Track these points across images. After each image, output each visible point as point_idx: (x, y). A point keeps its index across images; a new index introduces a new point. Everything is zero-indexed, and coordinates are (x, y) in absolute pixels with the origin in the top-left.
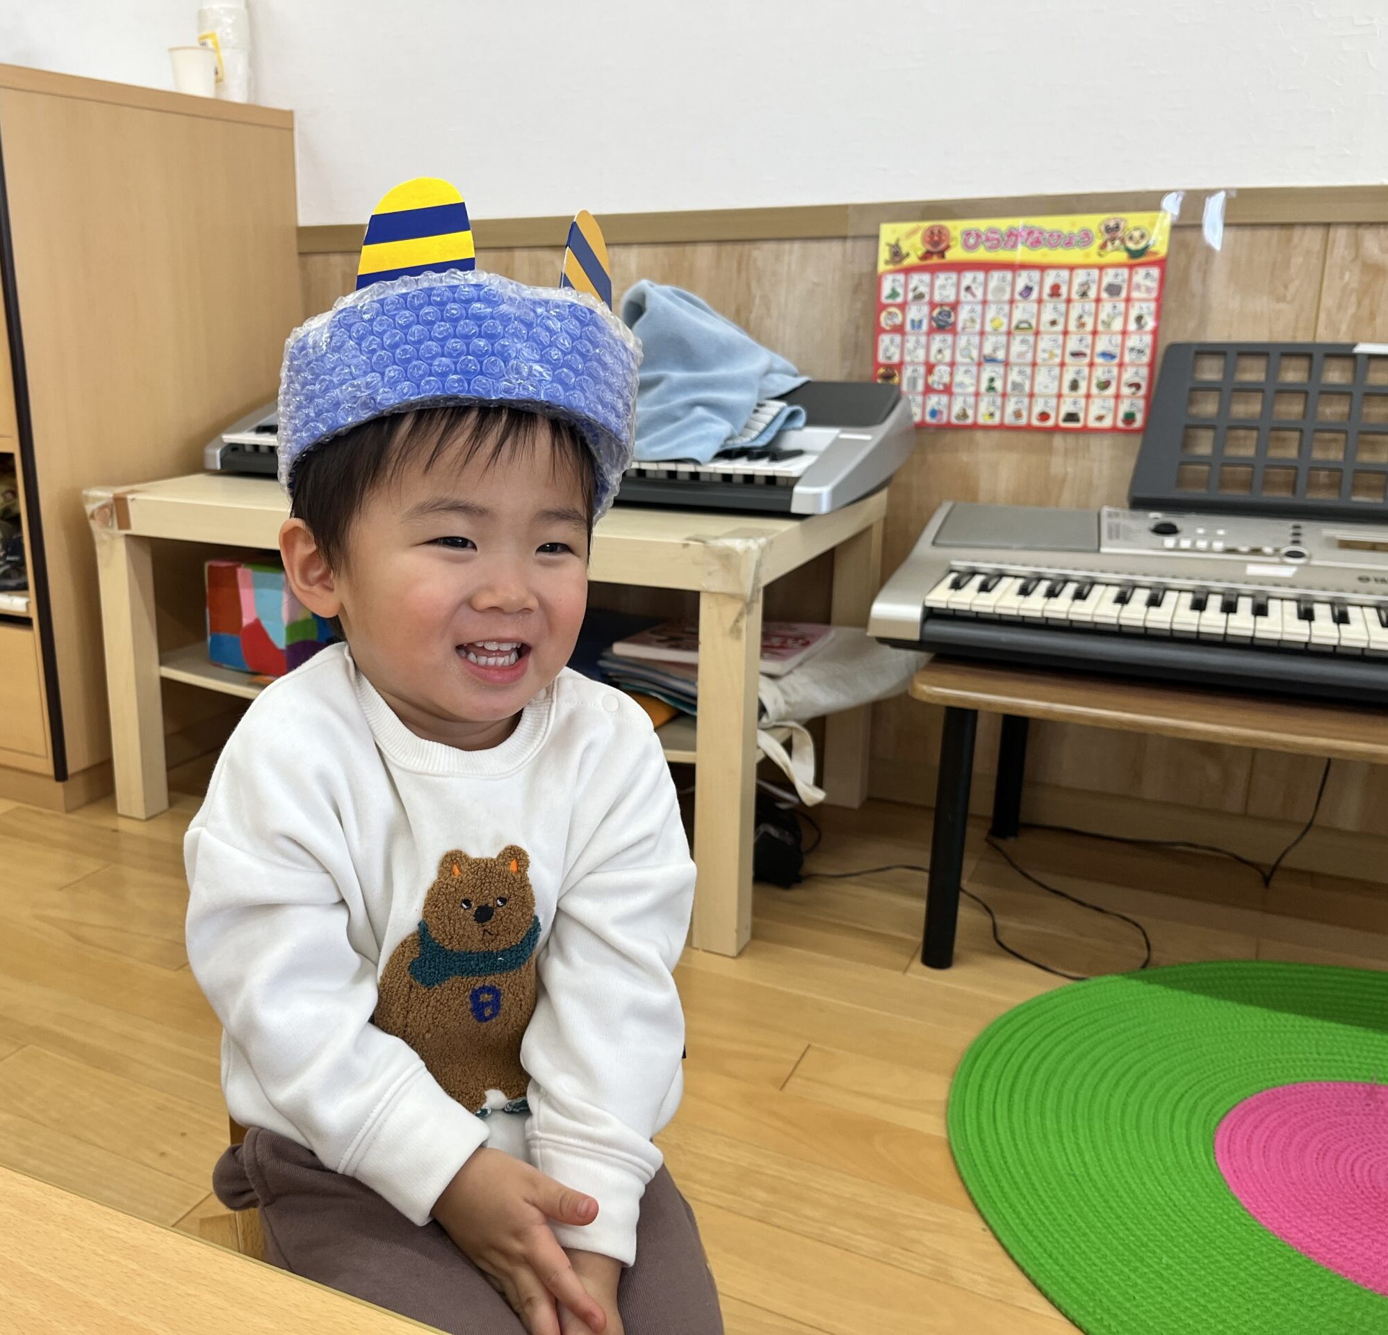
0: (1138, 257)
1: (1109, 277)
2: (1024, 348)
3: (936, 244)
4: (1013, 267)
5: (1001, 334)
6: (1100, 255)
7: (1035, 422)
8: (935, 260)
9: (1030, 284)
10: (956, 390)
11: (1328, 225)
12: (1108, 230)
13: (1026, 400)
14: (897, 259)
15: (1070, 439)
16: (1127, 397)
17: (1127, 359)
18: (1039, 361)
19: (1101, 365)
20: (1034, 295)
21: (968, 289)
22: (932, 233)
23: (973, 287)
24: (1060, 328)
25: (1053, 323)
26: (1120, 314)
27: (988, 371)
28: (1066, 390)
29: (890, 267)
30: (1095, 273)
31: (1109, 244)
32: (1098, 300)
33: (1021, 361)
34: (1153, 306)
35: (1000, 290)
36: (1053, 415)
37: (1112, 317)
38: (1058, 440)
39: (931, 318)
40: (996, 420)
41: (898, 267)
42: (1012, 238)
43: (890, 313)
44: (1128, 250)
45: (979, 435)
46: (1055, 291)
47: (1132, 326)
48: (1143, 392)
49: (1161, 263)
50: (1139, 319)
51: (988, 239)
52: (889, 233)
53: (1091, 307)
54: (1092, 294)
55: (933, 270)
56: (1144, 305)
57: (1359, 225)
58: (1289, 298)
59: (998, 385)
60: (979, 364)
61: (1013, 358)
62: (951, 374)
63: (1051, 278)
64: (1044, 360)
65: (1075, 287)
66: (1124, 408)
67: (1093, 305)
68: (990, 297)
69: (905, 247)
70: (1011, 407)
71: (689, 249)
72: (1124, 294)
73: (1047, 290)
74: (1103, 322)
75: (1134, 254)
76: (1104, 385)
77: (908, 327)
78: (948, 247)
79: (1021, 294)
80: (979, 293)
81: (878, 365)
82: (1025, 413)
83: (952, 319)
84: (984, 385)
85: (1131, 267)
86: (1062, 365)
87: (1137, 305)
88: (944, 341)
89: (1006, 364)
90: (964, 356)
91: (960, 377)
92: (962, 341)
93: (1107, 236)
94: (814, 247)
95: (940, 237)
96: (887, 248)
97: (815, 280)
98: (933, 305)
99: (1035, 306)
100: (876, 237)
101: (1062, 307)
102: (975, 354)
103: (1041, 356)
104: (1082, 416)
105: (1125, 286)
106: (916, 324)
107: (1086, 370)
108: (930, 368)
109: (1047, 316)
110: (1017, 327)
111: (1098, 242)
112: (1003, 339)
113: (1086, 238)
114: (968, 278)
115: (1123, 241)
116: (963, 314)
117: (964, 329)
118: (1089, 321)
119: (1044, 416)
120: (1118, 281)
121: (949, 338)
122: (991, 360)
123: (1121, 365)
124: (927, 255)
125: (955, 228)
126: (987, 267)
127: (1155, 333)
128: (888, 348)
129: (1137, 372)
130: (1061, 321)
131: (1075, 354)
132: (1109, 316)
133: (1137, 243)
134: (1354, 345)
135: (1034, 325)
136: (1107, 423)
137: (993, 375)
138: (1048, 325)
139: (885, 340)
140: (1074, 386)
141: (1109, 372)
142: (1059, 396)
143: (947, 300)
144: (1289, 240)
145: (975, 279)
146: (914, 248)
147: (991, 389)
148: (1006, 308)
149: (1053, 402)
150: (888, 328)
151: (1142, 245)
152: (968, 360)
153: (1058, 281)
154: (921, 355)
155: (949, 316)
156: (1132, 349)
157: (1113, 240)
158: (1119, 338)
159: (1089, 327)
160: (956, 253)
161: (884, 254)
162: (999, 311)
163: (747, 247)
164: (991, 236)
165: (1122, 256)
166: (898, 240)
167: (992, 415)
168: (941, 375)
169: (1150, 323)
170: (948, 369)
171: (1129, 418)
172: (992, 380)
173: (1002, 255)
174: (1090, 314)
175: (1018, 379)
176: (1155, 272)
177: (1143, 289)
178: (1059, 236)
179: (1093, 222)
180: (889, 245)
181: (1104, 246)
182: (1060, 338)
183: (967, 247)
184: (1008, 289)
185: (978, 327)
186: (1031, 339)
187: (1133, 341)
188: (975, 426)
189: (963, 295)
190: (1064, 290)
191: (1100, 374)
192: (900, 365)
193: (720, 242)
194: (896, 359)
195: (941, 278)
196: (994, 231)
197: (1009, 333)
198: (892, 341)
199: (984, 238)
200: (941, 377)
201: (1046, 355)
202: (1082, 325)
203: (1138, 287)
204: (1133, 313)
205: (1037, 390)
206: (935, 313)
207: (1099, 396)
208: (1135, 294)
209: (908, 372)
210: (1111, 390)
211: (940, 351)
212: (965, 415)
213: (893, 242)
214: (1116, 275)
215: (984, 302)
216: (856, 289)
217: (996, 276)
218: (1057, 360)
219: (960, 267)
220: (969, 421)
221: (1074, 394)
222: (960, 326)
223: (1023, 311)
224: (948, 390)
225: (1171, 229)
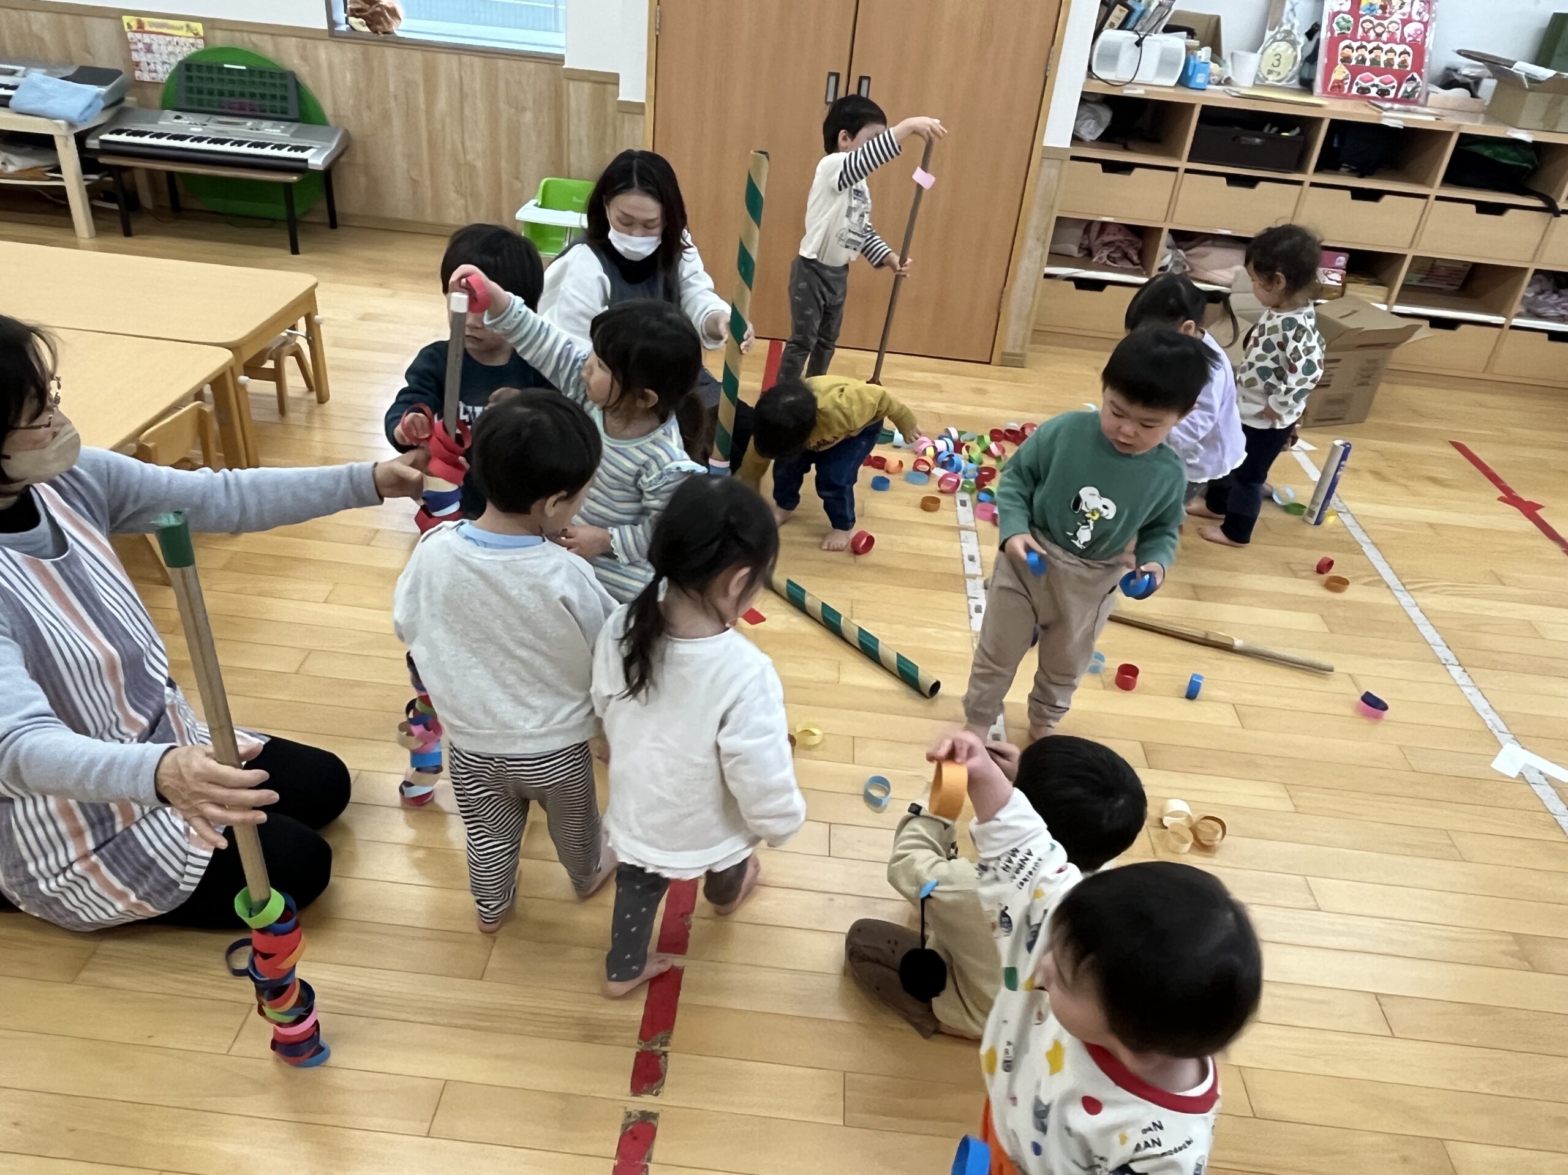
0: (196, 35)
1: (190, 41)
3: (141, 25)
4: (165, 34)
6: (186, 33)
8: (142, 30)
9: (170, 40)
10: (158, 72)
11: (242, 31)
12: (187, 26)
14: (130, 28)
20: (172, 43)
22: (138, 20)
23: (155, 39)
27: (166, 66)
29: (129, 30)
30: (186, 39)
32: (190, 47)
39: (145, 48)
41: (131, 30)
42: (161, 25)
43: (132, 45)
44: (193, 33)
46: (178, 43)
49: (203, 38)
52: (126, 19)
53: (188, 49)
54: (188, 45)
55: (141, 32)
57: (248, 32)
60: (163, 64)
62: (156, 66)
63: (175, 39)
65: (183, 43)
68: (160, 43)
69: (131, 24)
72: (196, 46)
73: (175, 43)
77: (139, 50)
78: (144, 25)
79: (168, 43)
80: (157, 41)
81: (133, 61)
83: (151, 49)
84: (166, 70)
89: (171, 65)
90: (158, 61)
91: (158, 68)
92: (156, 56)
93: (187, 28)
94: (105, 21)
95: (141, 22)
97: (106, 30)
98: (145, 43)
99: (173, 47)
100: (122, 19)
101: (180, 48)
102: (161, 60)
105: (195, 44)
106: (141, 49)
109: (177, 51)
112: (167, 56)
113: (181, 28)
114: (153, 36)
115: (192, 31)
116: (154, 47)
120: (193, 42)
121: (152, 54)
122: (166, 63)
124: (138, 27)
125: (144, 20)
126: (156, 33)
128: (135, 56)
130: (182, 52)
135: (175, 53)
138: (179, 53)
139: (134, 53)
143: (149, 42)
146: (134, 25)
148: (166, 47)
150: (133, 50)
151: (196, 32)
153: (178, 40)
154: (145, 59)
155: (150, 47)
160: (147, 28)
161: (126, 26)
163: (83, 16)
164: (156, 24)
165: (192, 35)
166: (129, 21)
168: (152, 66)
170: (154, 64)
173: (159, 30)
176: (202, 40)
177: (200, 45)
178: (175, 27)
179: (183, 23)
180: (126, 23)
183: (150, 26)
184: (165, 41)
185: (160, 52)
186: (175, 57)
189: (152, 41)
190: (180, 43)
192: (140, 62)
194: (138, 60)
195: (145, 35)
196: (155, 22)
197: (169, 54)
198: (136, 54)
199: (154, 24)
209: (143, 65)
211: (151, 58)
214: (192, 40)
216: (121, 35)
217: (160, 36)
219: (148, 32)
222: (154, 51)
223: (170, 48)
224: (155, 71)
225: (204, 28)
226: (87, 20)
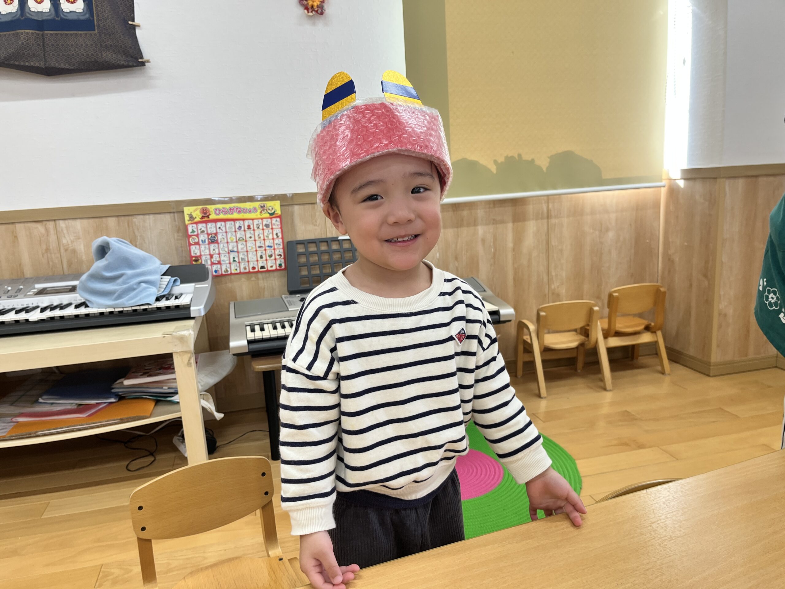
0: (272, 215)
1: (265, 222)
2: (243, 246)
3: (205, 214)
4: (234, 220)
5: (234, 242)
6: (261, 215)
7: (251, 270)
8: (206, 219)
9: (240, 225)
10: (222, 262)
12: (261, 207)
13: (247, 263)
14: (192, 219)
15: (264, 274)
16: (278, 259)
17: (276, 247)
18: (248, 250)
19: (268, 250)
20: (243, 229)
21: (219, 228)
22: (203, 210)
23: (221, 227)
24: (253, 239)
25: (251, 237)
26: (271, 233)
27: (232, 255)
28: (259, 259)
29: (190, 222)
30: (260, 221)
31: (263, 211)
32: (263, 229)
33: (242, 251)
34: (280, 230)
35: (231, 228)
36: (256, 267)
37: (269, 234)
38: (260, 275)
39: (209, 239)
40: (238, 271)
41: (193, 222)
42: (231, 210)
43: (193, 238)
44: (269, 213)
45: (233, 277)
46: (249, 227)
47: (275, 237)
48: (282, 257)
49: (279, 217)
50: (277, 234)
51: (223, 211)
52: (187, 210)
53: (261, 231)
54: (261, 227)
55: (206, 222)
56: (277, 230)
58: (318, 225)
59: (236, 259)
60: (229, 253)
61: (240, 250)
62: (220, 257)
63: (247, 223)
64: (250, 250)
65: (255, 226)
66: (278, 263)
67: (262, 231)
68: (228, 230)
69: (194, 215)
70: (242, 266)
71: (104, 219)
72: (270, 227)
73: (246, 227)
74: (266, 236)
75: (271, 214)
76: (271, 256)
77: (201, 242)
78: (210, 214)
79: (238, 229)
80: (224, 229)
81: (192, 257)
82: (247, 268)
83: (216, 239)
84: (232, 260)
85: (271, 218)
86: (256, 251)
87: (275, 230)
88: (215, 246)
89: (238, 252)
90: (223, 251)
91: (222, 258)
92: (221, 246)
93: (262, 209)
94: (158, 216)
95: (206, 211)
96: (188, 216)
97: (162, 228)
98: (208, 234)
99: (243, 232)
100: (183, 212)
101: (252, 232)
102: (226, 250)
103: (249, 249)
104: (266, 266)
105: (270, 224)
106: (204, 241)
107: (264, 252)
108: (211, 256)
109: (248, 235)
110: (239, 240)
111: (259, 211)
112: (235, 244)
113: (255, 210)
114: (219, 224)
115: (267, 210)
116: (220, 237)
117: (221, 241)
118: (262, 236)
119: (254, 268)
120: (268, 223)
121: (216, 245)
122: (233, 251)
123: (274, 249)
124: (203, 217)
125: (211, 208)
126: (225, 220)
127: (282, 238)
128: (195, 251)
129: (280, 250)
130: (253, 236)
131: (259, 247)
132: (267, 234)
133: (271, 211)
134: (338, 237)
135: (244, 238)
136: (274, 268)
137: (234, 256)
138: (249, 238)
139: (193, 248)
140: (261, 257)
141: (271, 252)
142: (257, 261)
143: (213, 232)
144: (314, 208)
145: (221, 224)
146: (198, 215)
147: (234, 261)
148: (234, 233)
149: (256, 263)
150: (193, 243)
151: (273, 211)
152: (225, 252)
153: (249, 224)
154: (207, 252)
155: (215, 237)
156: (277, 244)
157: (264, 210)
158: (272, 241)
159: (262, 238)
160: (212, 217)
161: (186, 218)
162: (232, 235)
163: (130, 218)
164: (224, 210)
165: (268, 215)
166: (191, 213)
167: (236, 270)
168: (216, 258)
169: (280, 235)
170: (218, 256)
171: (280, 265)
172: (234, 258)
173: (229, 216)
174: (261, 234)
175: (243, 257)
176: (278, 219)
177: (276, 225)
178: (247, 210)
179: (256, 205)
180: (188, 214)
181: (261, 212)
182: (254, 242)
183: (216, 214)
184: (233, 227)
185: (226, 241)
186: (244, 243)
187: (276, 241)
188: (231, 274)
189: (218, 230)
190: (252, 227)
191: (268, 253)
192: (200, 256)
193: (118, 216)
194: (198, 254)
195: (209, 225)
196: (224, 208)
197: (237, 242)
198: (196, 248)
199: (222, 211)
200: (216, 259)
201: (250, 248)
202: (260, 238)
203: (274, 224)
204: (275, 233)
205: (250, 260)
206: (210, 237)
207: (270, 260)
208: (274, 227)
209: (203, 258)
210: (273, 257)
211: (214, 250)
212: (227, 271)
213: (189, 213)
214: (267, 221)
215: (226, 232)
216: (178, 231)
217: (228, 223)
218: (254, 249)
219: (215, 221)
220: (229, 272)
221: (262, 260)
222: (219, 241)
223: (240, 234)
224: (219, 263)
225: (281, 206)
226: (137, 220)
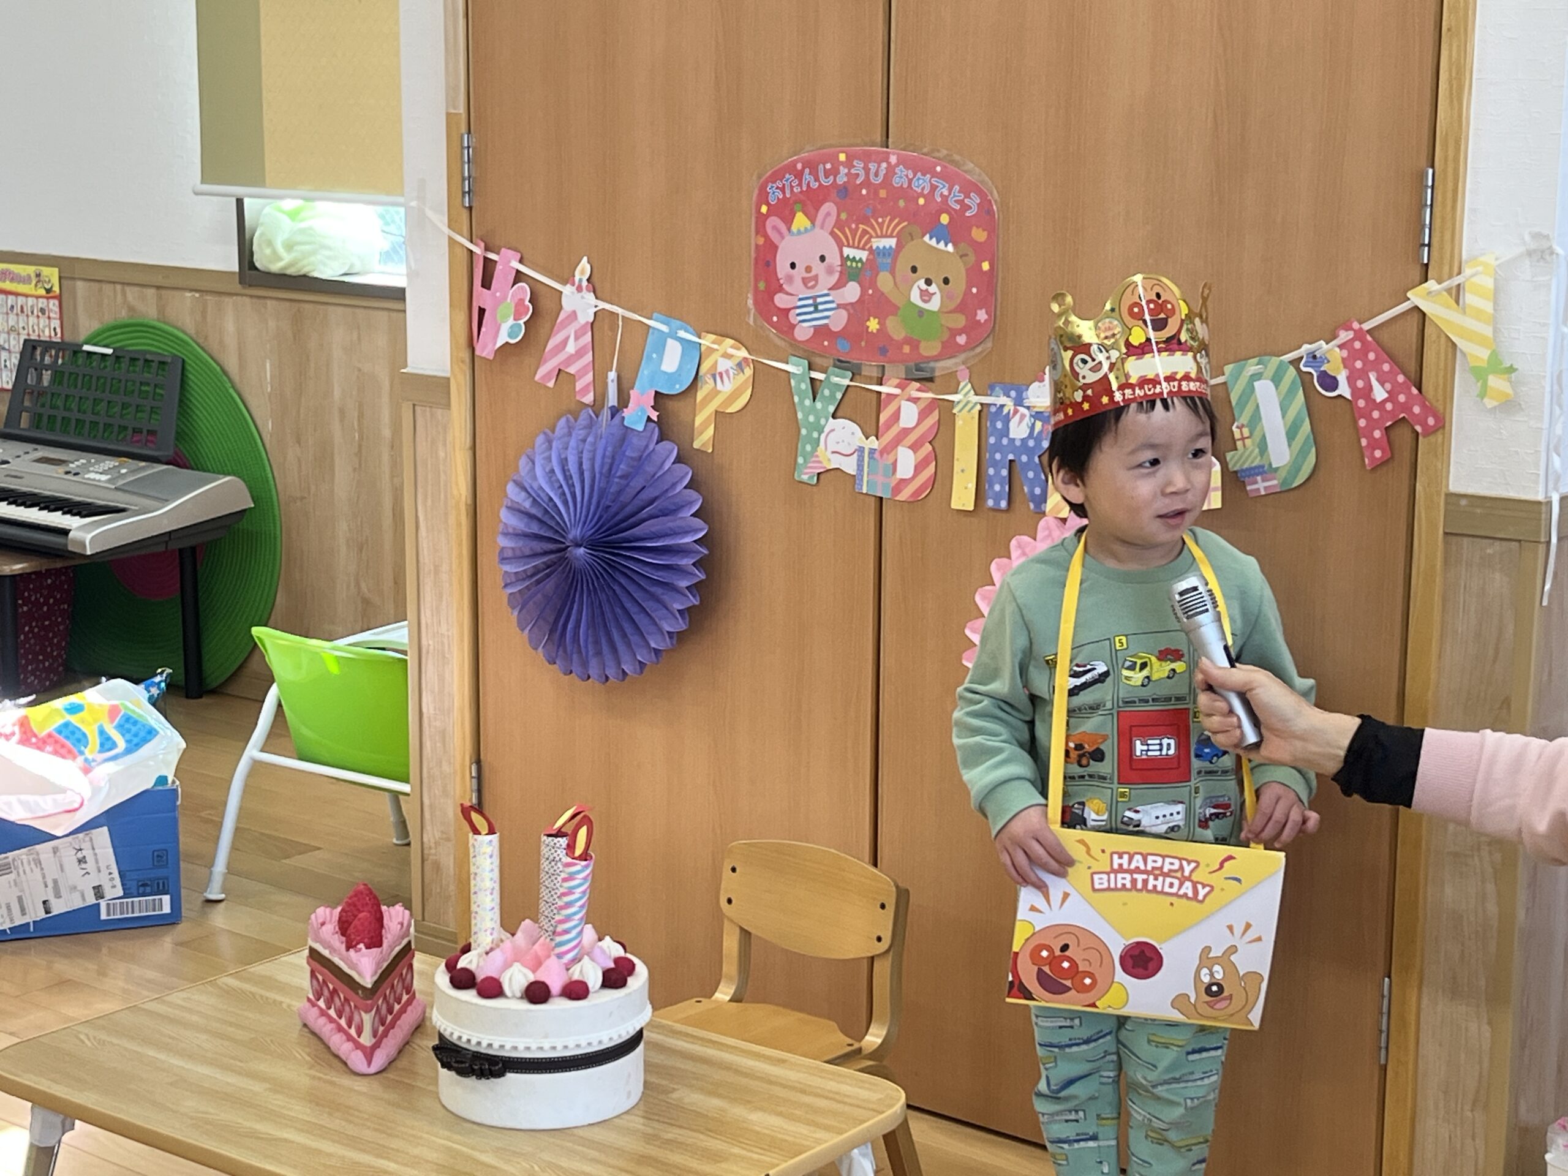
1: (40, 303)
2: (14, 342)
9: (12, 304)
11: (114, 283)
12: (37, 275)
20: (15, 311)
24: (26, 332)
25: (24, 328)
26: (47, 326)
30: (35, 300)
31: (38, 284)
32: (39, 317)
34: (58, 322)
37: (45, 327)
42: (3, 275)
46: (22, 309)
47: (54, 333)
49: (58, 298)
50: (55, 329)
53: (36, 320)
54: (36, 312)
56: (56, 321)
57: (123, 284)
59: (8, 364)
61: (12, 348)
65: (30, 308)
67: (38, 319)
72: (47, 314)
73: (18, 308)
74: (41, 330)
75: (48, 291)
79: (10, 309)
85: (47, 299)
87: (53, 321)
89: (8, 352)
93: (37, 280)
99: (16, 317)
101: (25, 318)
105: (46, 310)
109: (21, 324)
110: (11, 329)
111: (34, 282)
113: (30, 279)
115: (42, 283)
118: (36, 328)
120: (44, 306)
130: (26, 327)
132: (43, 326)
133: (48, 285)
135: (17, 329)
138: (22, 330)
144: (101, 289)
148: (5, 316)
151: (51, 286)
153: (21, 303)
157: (39, 282)
162: (3, 319)
165: (43, 292)
167: (8, 382)
169: (59, 330)
176: (56, 303)
177: (53, 311)
178: (20, 277)
179: (30, 270)
181: (36, 285)
186: (16, 337)
190: (25, 309)
197: (8, 332)
202: (34, 331)
203: (52, 309)
204: (53, 326)
208: (51, 315)
214: (43, 303)
225: (60, 278)
